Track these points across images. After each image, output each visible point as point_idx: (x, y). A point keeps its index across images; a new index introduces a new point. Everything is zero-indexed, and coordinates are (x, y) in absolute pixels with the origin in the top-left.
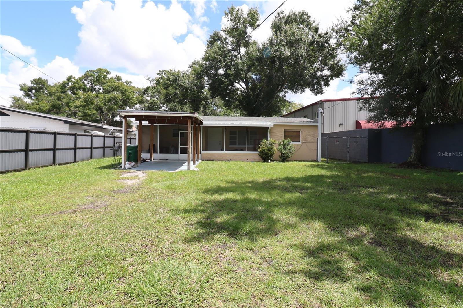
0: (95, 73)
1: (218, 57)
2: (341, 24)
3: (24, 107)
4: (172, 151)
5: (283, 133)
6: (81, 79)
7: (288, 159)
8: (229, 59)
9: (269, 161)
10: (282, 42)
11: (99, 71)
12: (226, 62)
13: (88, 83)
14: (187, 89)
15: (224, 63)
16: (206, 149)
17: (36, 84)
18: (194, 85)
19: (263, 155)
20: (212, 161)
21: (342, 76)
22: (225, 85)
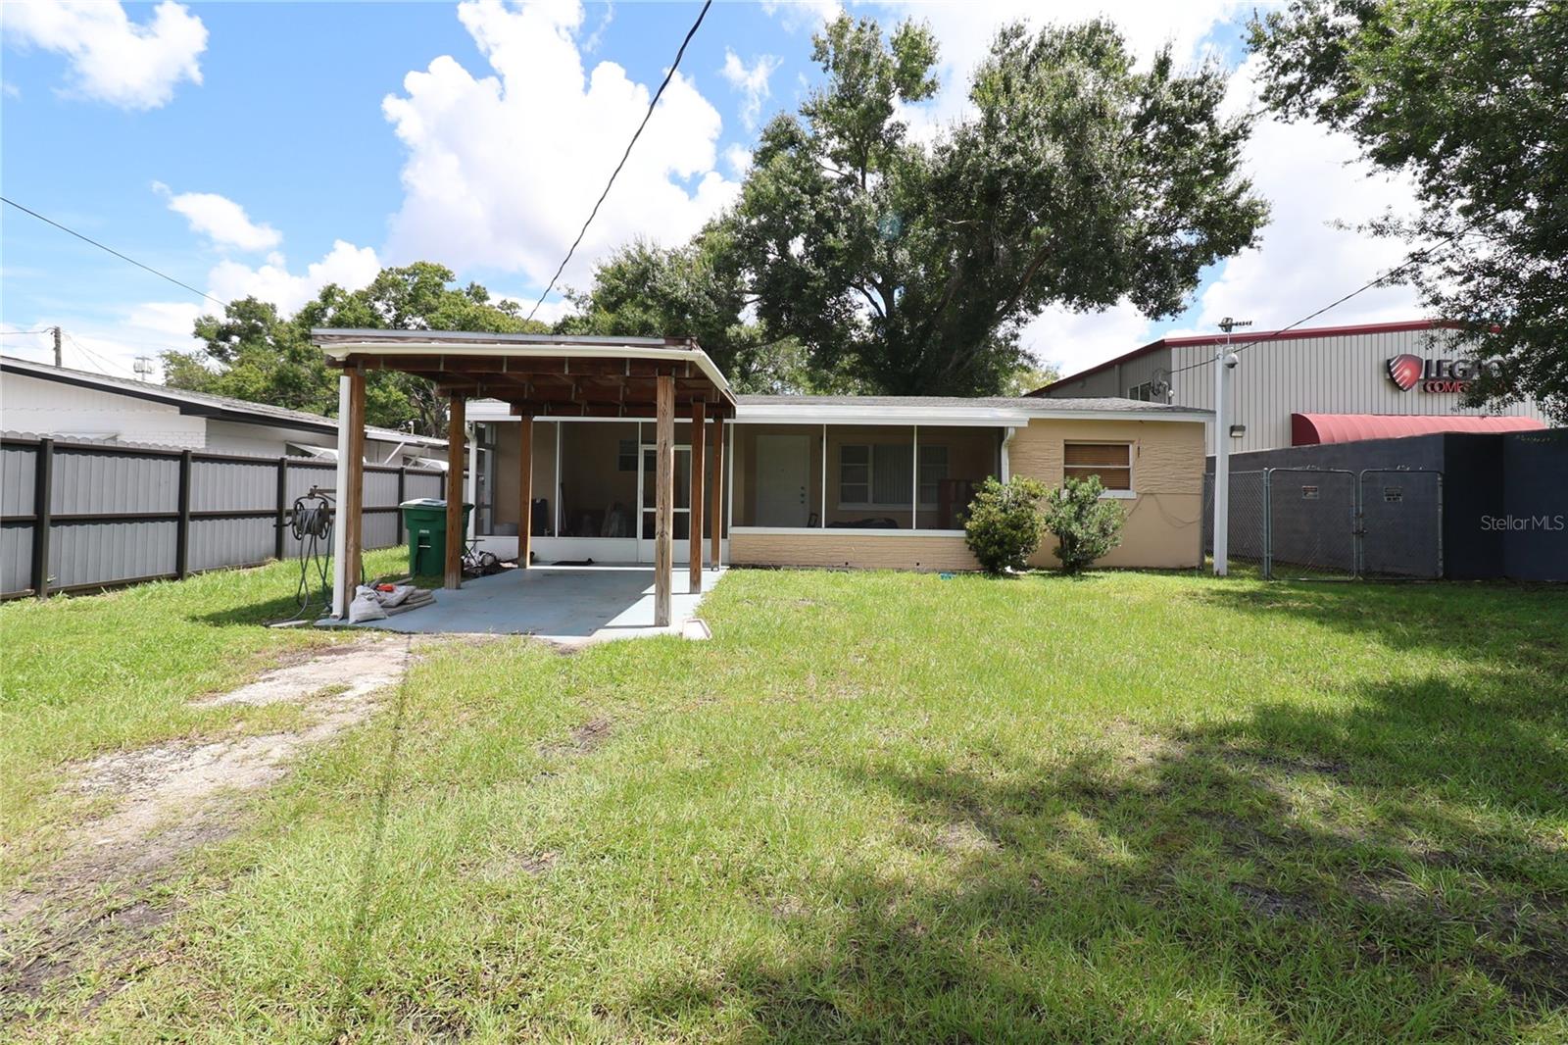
0: (406, 277)
1: (793, 192)
2: (1298, 7)
3: (200, 384)
4: (615, 526)
5: (1061, 453)
6: (362, 297)
7: (1097, 562)
8: (828, 199)
9: (1009, 569)
10: (1031, 118)
11: (418, 270)
12: (819, 208)
13: (389, 311)
14: (684, 308)
15: (814, 213)
16: (748, 518)
17: (241, 316)
18: (707, 293)
19: (990, 543)
20: (773, 573)
21: (1251, 246)
22: (815, 290)
